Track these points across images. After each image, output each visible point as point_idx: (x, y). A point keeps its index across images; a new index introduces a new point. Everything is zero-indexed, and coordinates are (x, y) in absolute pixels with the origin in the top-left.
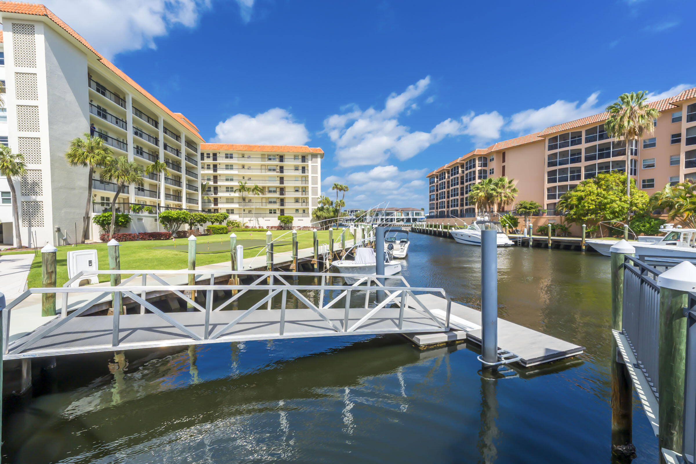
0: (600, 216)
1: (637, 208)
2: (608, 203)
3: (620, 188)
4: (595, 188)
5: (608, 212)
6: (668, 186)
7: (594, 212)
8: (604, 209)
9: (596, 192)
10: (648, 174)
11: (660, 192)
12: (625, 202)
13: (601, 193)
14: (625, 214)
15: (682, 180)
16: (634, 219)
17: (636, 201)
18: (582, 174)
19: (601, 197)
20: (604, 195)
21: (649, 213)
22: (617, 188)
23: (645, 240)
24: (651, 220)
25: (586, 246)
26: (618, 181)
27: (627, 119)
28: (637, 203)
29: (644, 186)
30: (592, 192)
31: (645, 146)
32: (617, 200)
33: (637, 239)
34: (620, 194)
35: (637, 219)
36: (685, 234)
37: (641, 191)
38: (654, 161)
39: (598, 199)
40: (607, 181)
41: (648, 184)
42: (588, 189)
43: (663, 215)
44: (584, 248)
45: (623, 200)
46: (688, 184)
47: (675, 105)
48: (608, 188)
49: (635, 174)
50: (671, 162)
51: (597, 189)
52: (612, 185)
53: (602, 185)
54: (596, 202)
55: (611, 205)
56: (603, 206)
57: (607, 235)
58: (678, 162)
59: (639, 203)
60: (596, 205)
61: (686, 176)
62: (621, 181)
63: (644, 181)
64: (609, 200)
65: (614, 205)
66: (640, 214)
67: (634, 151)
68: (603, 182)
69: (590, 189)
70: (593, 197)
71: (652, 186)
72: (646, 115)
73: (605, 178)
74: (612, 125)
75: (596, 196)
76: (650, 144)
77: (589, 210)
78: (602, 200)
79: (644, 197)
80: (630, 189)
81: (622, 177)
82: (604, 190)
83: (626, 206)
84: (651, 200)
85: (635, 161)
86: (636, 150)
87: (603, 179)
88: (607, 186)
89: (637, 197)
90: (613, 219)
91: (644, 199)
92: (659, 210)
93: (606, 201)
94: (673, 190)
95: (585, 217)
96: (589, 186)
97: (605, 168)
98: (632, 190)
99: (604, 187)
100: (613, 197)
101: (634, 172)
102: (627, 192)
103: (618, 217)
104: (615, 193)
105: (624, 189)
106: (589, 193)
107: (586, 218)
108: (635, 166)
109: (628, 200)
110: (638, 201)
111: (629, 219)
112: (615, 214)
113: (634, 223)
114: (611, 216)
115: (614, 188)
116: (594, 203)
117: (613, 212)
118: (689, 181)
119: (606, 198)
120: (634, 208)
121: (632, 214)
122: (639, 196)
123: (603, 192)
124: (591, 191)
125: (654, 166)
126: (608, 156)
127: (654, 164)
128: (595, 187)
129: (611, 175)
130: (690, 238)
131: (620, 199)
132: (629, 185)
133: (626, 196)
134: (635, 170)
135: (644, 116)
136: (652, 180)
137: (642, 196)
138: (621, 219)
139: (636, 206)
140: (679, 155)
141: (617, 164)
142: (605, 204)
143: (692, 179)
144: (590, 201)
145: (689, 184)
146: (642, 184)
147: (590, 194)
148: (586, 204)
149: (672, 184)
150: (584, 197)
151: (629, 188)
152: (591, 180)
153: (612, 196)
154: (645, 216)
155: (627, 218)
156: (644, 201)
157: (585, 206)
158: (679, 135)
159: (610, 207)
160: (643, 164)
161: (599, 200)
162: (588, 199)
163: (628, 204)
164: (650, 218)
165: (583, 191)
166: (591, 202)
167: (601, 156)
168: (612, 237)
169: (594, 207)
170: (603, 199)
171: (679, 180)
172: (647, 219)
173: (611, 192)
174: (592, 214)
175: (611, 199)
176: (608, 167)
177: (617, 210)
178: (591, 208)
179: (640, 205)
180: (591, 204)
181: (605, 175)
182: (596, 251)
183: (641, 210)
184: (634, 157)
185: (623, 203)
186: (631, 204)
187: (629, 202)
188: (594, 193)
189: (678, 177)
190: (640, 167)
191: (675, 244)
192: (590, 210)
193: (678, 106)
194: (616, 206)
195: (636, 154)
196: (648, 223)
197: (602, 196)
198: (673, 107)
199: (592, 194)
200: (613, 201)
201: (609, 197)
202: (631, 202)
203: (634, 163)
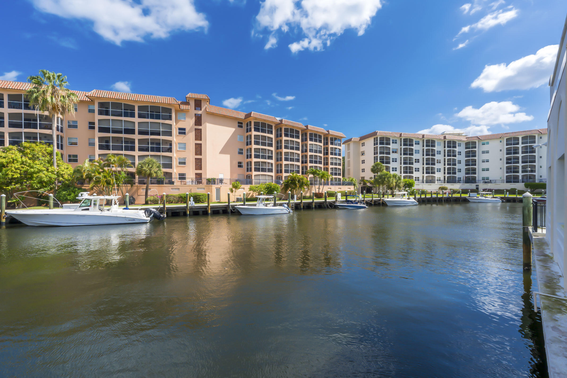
0: (26, 186)
1: (64, 178)
2: (34, 173)
3: (47, 159)
4: (20, 157)
5: (35, 181)
6: (87, 161)
7: (18, 181)
8: (31, 178)
9: (20, 160)
10: (73, 151)
11: (81, 165)
12: (52, 172)
13: (26, 162)
14: (53, 184)
15: (97, 158)
16: (61, 188)
17: (62, 173)
18: (5, 140)
19: (26, 166)
20: (30, 164)
21: (74, 183)
22: (43, 158)
23: (69, 207)
24: (75, 189)
25: (6, 219)
26: (44, 152)
27: (50, 95)
28: (63, 174)
29: (70, 160)
30: (16, 160)
31: (70, 126)
32: (44, 170)
33: (62, 207)
34: (47, 165)
35: (63, 188)
36: (95, 201)
37: (67, 164)
38: (77, 140)
39: (23, 167)
40: (33, 150)
41: (73, 159)
42: (10, 155)
43: (85, 185)
44: (4, 220)
45: (50, 170)
46: (100, 161)
47: (90, 99)
48: (34, 158)
49: (62, 149)
50: (89, 143)
51: (21, 157)
52: (39, 155)
53: (27, 154)
54: (20, 170)
55: (38, 174)
56: (29, 175)
57: (36, 205)
58: (93, 144)
59: (65, 174)
60: (20, 174)
61: (99, 155)
62: (47, 153)
63: (70, 156)
64: (36, 170)
65: (41, 174)
66: (66, 184)
67: (60, 128)
68: (28, 151)
69: (13, 156)
70: (17, 165)
71: (76, 161)
72: (66, 97)
73: (30, 147)
74: (35, 95)
75: (21, 164)
76: (73, 126)
77: (13, 179)
78: (27, 169)
79: (69, 169)
80: (57, 161)
81: (49, 149)
82: (30, 159)
83: (55, 176)
84: (74, 172)
85: (62, 138)
86: (62, 128)
87: (28, 148)
88: (33, 155)
89: (63, 168)
90: (41, 188)
91: (69, 171)
92: (82, 181)
93: (32, 170)
94: (91, 165)
95: (8, 186)
96: (12, 153)
97: (32, 138)
98: (58, 162)
99: (30, 156)
100: (41, 167)
101: (60, 146)
102: (53, 163)
103: (46, 187)
104: (42, 163)
105: (51, 160)
106: (12, 160)
107: (9, 188)
108: (62, 142)
109: (55, 171)
110: (64, 173)
111: (56, 188)
112: (43, 183)
113: (61, 192)
114: (39, 185)
115: (41, 158)
116: (19, 171)
117: (41, 182)
118: (102, 159)
119: (32, 167)
120: (61, 179)
121: (59, 184)
122: (65, 168)
123: (29, 161)
124: (15, 158)
125: (77, 144)
126: (35, 127)
127: (77, 142)
128: (19, 155)
129: (37, 145)
130: (98, 203)
131: (47, 170)
132: (55, 157)
133: (53, 167)
134: (62, 145)
135: (65, 97)
136: (76, 156)
137: (67, 168)
138: (49, 189)
139: (63, 177)
140: (94, 139)
141: (45, 137)
142: (32, 174)
143: (103, 158)
144: (13, 168)
145: (102, 161)
146: (68, 158)
147: (13, 162)
148: (10, 173)
149: (90, 160)
150: (5, 164)
151: (55, 160)
152: (15, 147)
153: (38, 165)
154: (71, 186)
155: (55, 188)
156: (69, 173)
157: (7, 175)
158: (94, 123)
159: (37, 177)
160: (68, 141)
161: (24, 169)
162: (12, 167)
163: (55, 174)
164: (75, 188)
165: (4, 158)
166: (15, 170)
167: (27, 126)
168: (40, 206)
169: (19, 176)
170: (29, 168)
171: (95, 158)
172: (72, 188)
173: (37, 162)
174: (16, 183)
175: (38, 169)
176: (36, 138)
177: (45, 180)
178: (15, 176)
179: (66, 177)
180: (15, 172)
181: (30, 144)
182: (20, 223)
183: (67, 180)
184: (59, 133)
185: (50, 173)
186: (58, 174)
187: (56, 173)
188: (18, 162)
189: (94, 156)
190: (65, 143)
191: (88, 209)
192: (15, 179)
193: (92, 101)
194: (43, 176)
195: (62, 131)
196: (72, 191)
197: (28, 165)
198: (89, 100)
199: (15, 162)
200: (40, 171)
201: (35, 166)
202: (57, 173)
203: (60, 139)
